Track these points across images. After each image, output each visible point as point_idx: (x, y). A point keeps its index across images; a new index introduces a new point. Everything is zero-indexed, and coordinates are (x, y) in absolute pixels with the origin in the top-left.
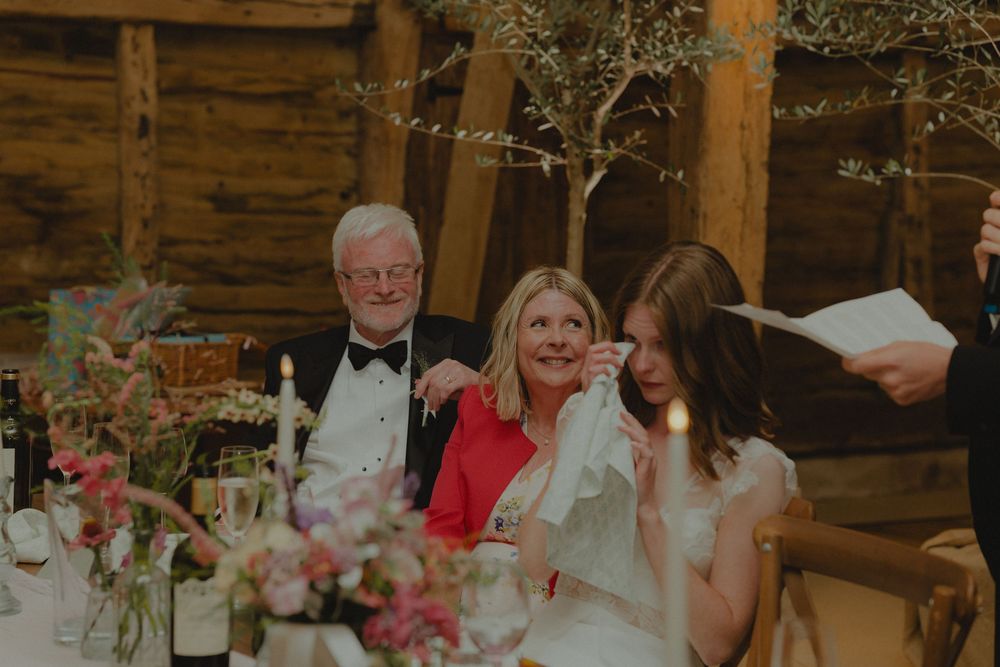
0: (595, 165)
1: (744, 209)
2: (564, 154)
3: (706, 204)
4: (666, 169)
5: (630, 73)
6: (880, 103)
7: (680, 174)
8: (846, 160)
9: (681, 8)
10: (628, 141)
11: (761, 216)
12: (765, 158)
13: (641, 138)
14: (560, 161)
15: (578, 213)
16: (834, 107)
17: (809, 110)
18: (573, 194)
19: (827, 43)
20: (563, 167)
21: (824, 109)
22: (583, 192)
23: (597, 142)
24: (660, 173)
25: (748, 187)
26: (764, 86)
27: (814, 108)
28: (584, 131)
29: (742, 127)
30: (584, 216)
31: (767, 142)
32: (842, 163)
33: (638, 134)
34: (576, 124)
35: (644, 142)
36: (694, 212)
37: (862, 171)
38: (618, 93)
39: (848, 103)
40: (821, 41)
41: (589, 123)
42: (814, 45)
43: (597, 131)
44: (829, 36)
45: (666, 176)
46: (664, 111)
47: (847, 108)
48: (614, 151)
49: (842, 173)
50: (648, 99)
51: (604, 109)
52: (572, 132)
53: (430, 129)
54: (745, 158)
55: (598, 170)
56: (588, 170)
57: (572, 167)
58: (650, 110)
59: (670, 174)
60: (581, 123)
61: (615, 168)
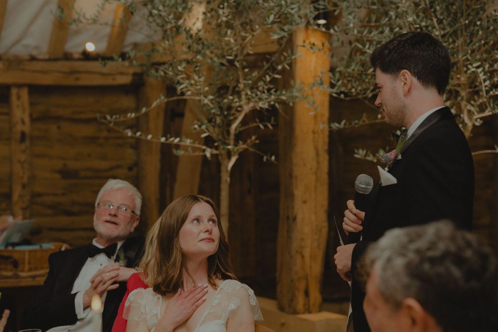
0: (232, 153)
1: (316, 174)
2: (217, 148)
3: (297, 171)
4: (267, 155)
5: (247, 108)
6: (373, 121)
7: (273, 158)
8: (358, 150)
9: (270, 76)
10: (249, 141)
11: (325, 177)
12: (326, 147)
13: (256, 139)
14: (215, 152)
15: (226, 178)
16: (350, 124)
17: (337, 125)
18: (223, 168)
19: (342, 92)
20: (217, 155)
21: (345, 124)
22: (227, 167)
23: (232, 142)
24: (263, 157)
25: (318, 163)
27: (339, 123)
28: (226, 136)
29: (314, 132)
30: (229, 179)
31: (327, 140)
32: (356, 151)
33: (253, 138)
34: (223, 133)
35: (257, 141)
36: (291, 175)
37: (366, 155)
38: (240, 118)
39: (357, 121)
40: (339, 91)
41: (228, 133)
42: (336, 93)
43: (232, 137)
44: (343, 89)
45: (267, 159)
46: (265, 126)
47: (356, 124)
48: (242, 146)
49: (356, 156)
50: (257, 120)
51: (234, 126)
52: (220, 137)
53: (147, 137)
54: (316, 148)
55: (234, 155)
56: (229, 155)
57: (221, 155)
58: (259, 126)
59: (269, 158)
60: (225, 133)
61: (242, 155)
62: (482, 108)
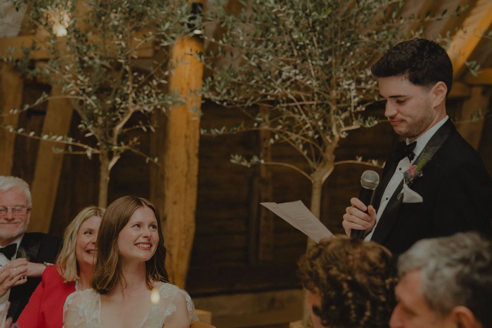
0: (114, 154)
1: (186, 176)
2: (98, 148)
3: (169, 173)
4: (149, 156)
5: (132, 110)
6: (249, 129)
7: (156, 160)
8: (234, 155)
9: (157, 81)
10: (131, 143)
11: (194, 180)
12: (196, 151)
13: (138, 141)
14: (96, 151)
15: (105, 177)
16: (229, 130)
17: (217, 131)
18: (103, 168)
19: (225, 101)
20: (98, 155)
21: (224, 131)
22: (108, 167)
23: (115, 143)
24: (146, 158)
25: (189, 165)
26: (196, 118)
27: (220, 130)
28: (108, 136)
29: (186, 137)
30: (108, 179)
31: (197, 144)
32: (232, 156)
33: (135, 139)
34: (105, 134)
35: (139, 143)
36: (163, 177)
37: (242, 161)
38: (126, 119)
39: (235, 129)
40: (222, 99)
41: (111, 133)
42: (219, 101)
43: (115, 137)
44: (226, 97)
45: (149, 161)
46: (149, 129)
47: (234, 131)
48: (123, 147)
49: (233, 161)
50: (141, 123)
51: (118, 128)
52: (103, 137)
53: (29, 133)
54: (187, 152)
55: (116, 156)
56: (110, 156)
57: (103, 154)
58: (141, 129)
59: (151, 159)
60: (107, 133)
61: (124, 156)
62: (347, 122)
